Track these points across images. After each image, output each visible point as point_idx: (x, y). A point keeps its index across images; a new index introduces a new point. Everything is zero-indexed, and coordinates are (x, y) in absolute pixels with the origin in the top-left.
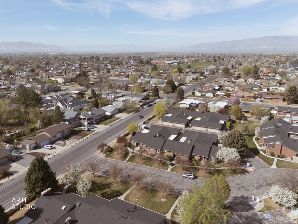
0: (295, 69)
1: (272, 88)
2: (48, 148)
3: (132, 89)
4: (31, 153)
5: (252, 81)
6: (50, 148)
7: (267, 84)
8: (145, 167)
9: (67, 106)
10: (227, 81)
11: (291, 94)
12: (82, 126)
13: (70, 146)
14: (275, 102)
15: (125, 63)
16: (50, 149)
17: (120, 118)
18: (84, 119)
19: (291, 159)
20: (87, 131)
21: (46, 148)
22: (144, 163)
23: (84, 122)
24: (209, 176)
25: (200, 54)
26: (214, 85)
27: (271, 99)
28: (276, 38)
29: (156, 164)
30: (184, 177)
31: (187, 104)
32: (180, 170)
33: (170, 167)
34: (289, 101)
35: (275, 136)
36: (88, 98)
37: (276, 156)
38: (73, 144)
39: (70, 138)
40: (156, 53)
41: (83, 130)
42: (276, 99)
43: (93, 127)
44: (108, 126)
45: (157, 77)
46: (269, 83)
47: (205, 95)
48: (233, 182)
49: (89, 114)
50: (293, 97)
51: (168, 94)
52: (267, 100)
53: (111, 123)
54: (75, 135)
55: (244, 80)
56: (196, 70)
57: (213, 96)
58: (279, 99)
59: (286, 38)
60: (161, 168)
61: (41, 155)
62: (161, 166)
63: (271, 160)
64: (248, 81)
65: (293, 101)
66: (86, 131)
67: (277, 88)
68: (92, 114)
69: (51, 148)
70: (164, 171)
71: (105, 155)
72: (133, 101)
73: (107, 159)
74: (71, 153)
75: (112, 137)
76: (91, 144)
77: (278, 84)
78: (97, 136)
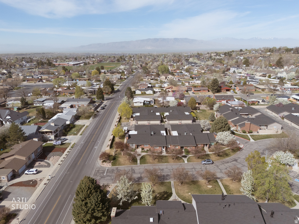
0: (192, 66)
1: (192, 82)
2: (32, 173)
3: (64, 94)
4: (13, 184)
5: (171, 77)
6: (35, 172)
7: (183, 79)
8: (162, 165)
9: (4, 122)
10: (150, 79)
11: (215, 85)
12: (48, 141)
13: (56, 165)
14: (203, 93)
15: (18, 65)
16: (35, 174)
17: (84, 125)
18: (46, 132)
19: (257, 132)
20: (61, 145)
21: (28, 174)
22: (159, 162)
23: (48, 136)
24: (221, 159)
25: (95, 55)
26: (145, 83)
27: (200, 91)
28: (157, 40)
29: (170, 160)
30: (204, 164)
31: (141, 103)
32: (194, 159)
33: (185, 160)
34: (214, 91)
35: (238, 118)
36: (17, 109)
37: (247, 132)
38: (59, 162)
39: (48, 156)
40: (44, 53)
41: (55, 145)
42: (203, 90)
43: (64, 140)
44: (79, 136)
45: (79, 79)
46: (184, 78)
47: (145, 93)
48: (240, 158)
49: (52, 126)
50: (216, 87)
51: (109, 95)
52: (197, 92)
53: (79, 132)
54: (51, 151)
55: (165, 77)
56: (111, 70)
57: (152, 93)
58: (205, 90)
59: (164, 40)
60: (177, 162)
61: (31, 183)
62: (177, 160)
63: (246, 136)
64: (168, 78)
65: (217, 91)
66: (59, 145)
67: (195, 81)
68: (55, 125)
69: (37, 172)
70: (183, 164)
71: (110, 164)
72: (80, 106)
73: (117, 168)
74: (68, 171)
75: (97, 145)
76: (81, 157)
77: (191, 79)
78: (79, 148)
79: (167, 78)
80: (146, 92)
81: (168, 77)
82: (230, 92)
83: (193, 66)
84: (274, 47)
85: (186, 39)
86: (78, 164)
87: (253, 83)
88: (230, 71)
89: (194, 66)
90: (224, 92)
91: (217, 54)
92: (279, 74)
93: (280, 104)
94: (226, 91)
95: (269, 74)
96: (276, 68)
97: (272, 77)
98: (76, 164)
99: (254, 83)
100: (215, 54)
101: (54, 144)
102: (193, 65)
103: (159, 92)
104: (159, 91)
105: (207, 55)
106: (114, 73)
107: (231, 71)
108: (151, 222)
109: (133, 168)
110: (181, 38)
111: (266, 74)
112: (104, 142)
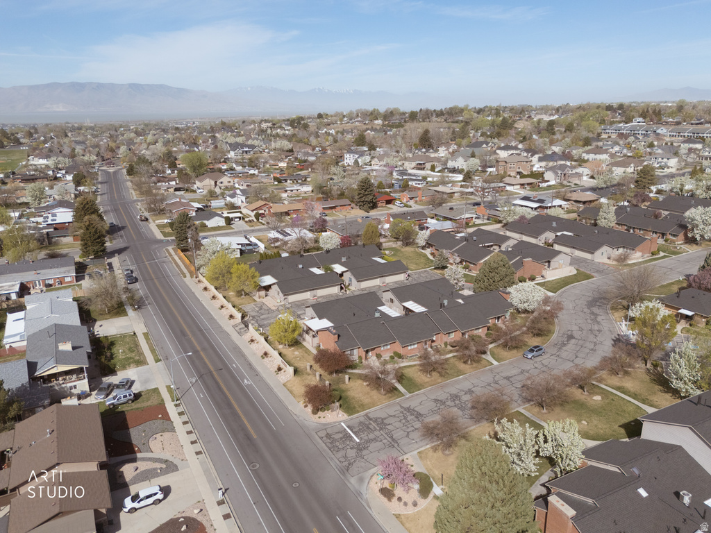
0: (243, 151)
1: (292, 191)
2: (155, 502)
6: (160, 496)
10: (172, 190)
13: (191, 457)
16: (161, 501)
17: (135, 334)
18: (55, 376)
19: (542, 276)
20: (133, 401)
22: (443, 376)
23: (69, 385)
24: (545, 339)
26: (179, 200)
28: (78, 87)
29: (461, 366)
33: (490, 358)
38: (189, 447)
39: (135, 442)
41: (115, 406)
44: (155, 365)
46: (260, 183)
47: (206, 226)
49: (65, 352)
53: (143, 354)
54: (124, 427)
55: (213, 183)
57: (224, 224)
59: (100, 87)
60: (480, 367)
62: (475, 364)
64: (221, 183)
67: (299, 188)
68: (74, 348)
72: (51, 282)
73: (366, 415)
74: (250, 463)
75: (243, 377)
76: (239, 417)
77: (276, 183)
78: (199, 396)
79: (218, 183)
80: (205, 222)
81: (220, 181)
82: (394, 204)
83: (246, 152)
84: (375, 109)
85: (162, 86)
86: (255, 436)
87: (416, 184)
88: (344, 160)
89: (249, 151)
90: (382, 207)
91: (274, 124)
92: (450, 162)
93: (522, 218)
94: (386, 204)
95: (431, 164)
96: (427, 151)
97: (436, 170)
98: (248, 437)
99: (419, 184)
100: (269, 125)
101: (113, 404)
102: (247, 149)
103: (238, 219)
104: (236, 218)
105: (250, 127)
106: (36, 179)
107: (346, 161)
108: (646, 497)
109: (406, 405)
110: (148, 85)
111: (424, 164)
112: (250, 364)
